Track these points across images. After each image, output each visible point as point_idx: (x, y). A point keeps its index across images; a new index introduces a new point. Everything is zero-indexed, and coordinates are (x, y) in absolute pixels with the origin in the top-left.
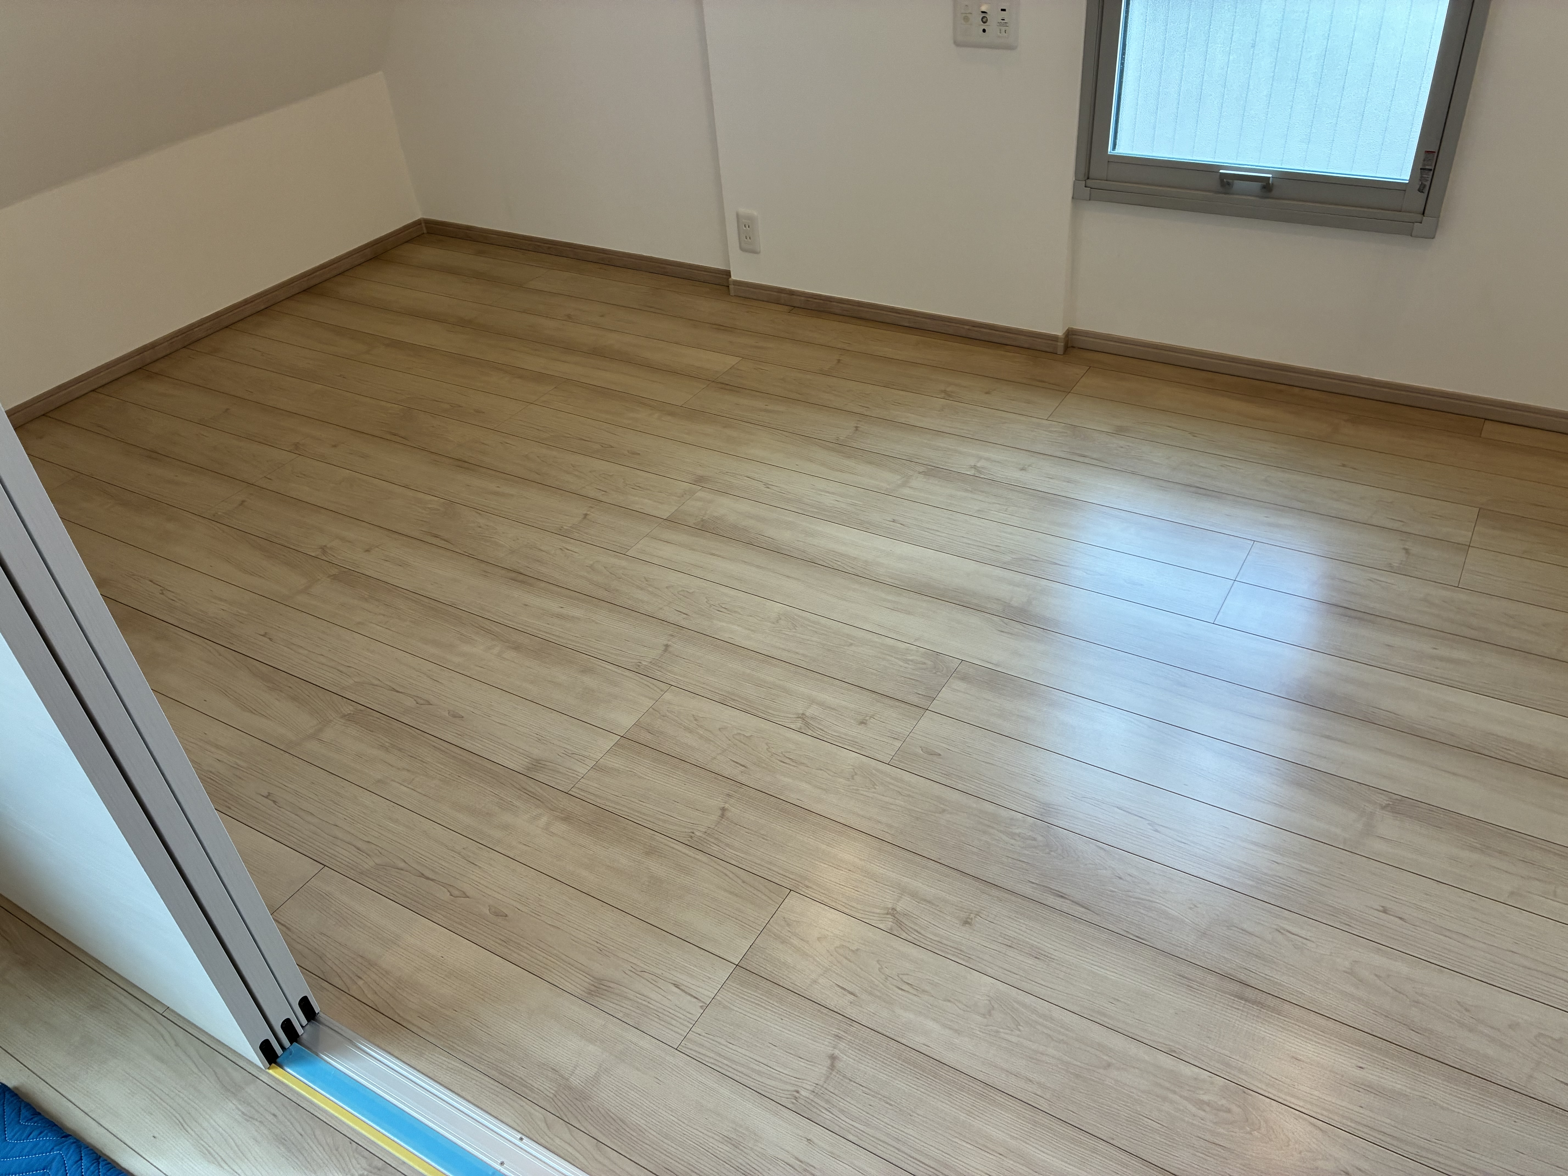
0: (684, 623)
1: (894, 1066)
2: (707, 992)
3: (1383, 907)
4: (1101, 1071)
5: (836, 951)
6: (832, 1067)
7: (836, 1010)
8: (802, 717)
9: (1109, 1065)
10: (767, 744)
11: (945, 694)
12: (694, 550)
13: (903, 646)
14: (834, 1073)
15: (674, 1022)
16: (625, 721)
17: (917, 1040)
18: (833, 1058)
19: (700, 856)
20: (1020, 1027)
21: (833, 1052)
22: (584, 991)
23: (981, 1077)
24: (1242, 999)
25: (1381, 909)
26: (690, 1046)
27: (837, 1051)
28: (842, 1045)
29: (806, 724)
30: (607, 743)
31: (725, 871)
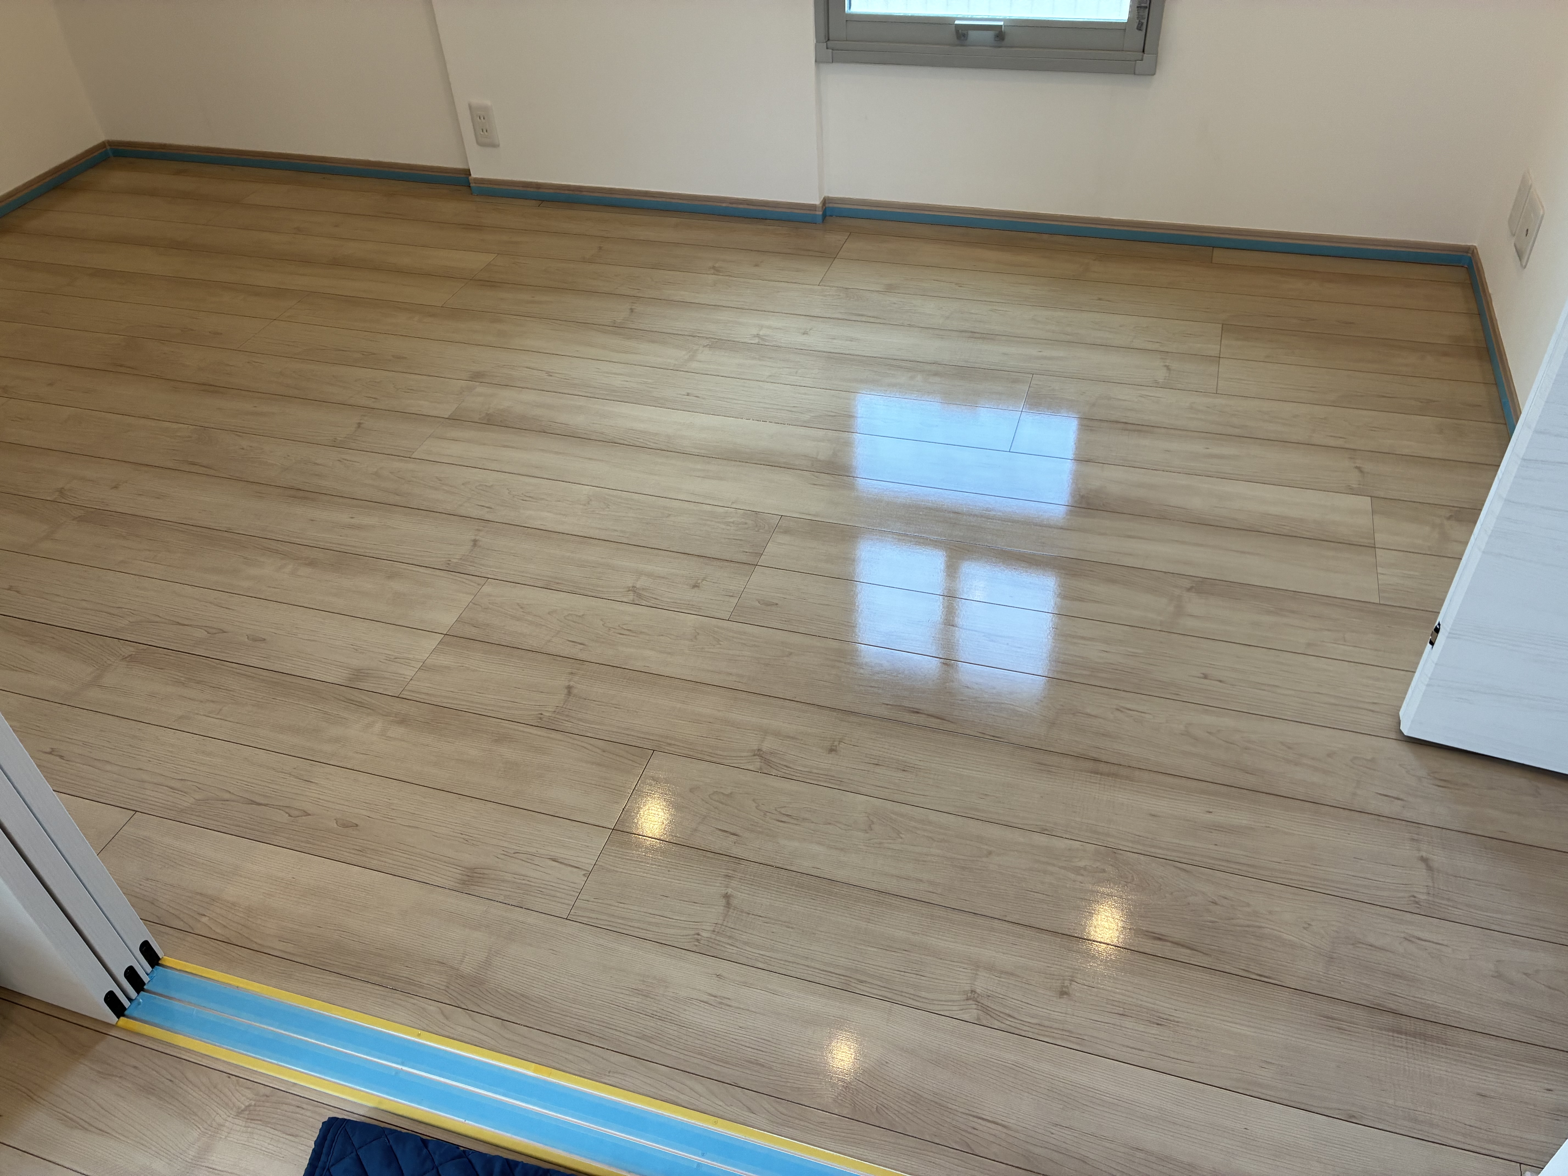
0: (488, 517)
1: (789, 892)
2: (587, 862)
3: (1203, 674)
4: (984, 859)
5: (710, 798)
6: (728, 905)
7: (721, 852)
8: (633, 589)
9: (990, 853)
10: (602, 620)
11: (771, 547)
12: (484, 444)
13: (722, 510)
14: (731, 910)
15: (558, 894)
16: (447, 619)
17: (806, 865)
18: (727, 896)
19: (553, 735)
20: (901, 835)
21: (726, 891)
22: (458, 883)
23: (874, 886)
24: (1097, 773)
25: (1202, 675)
26: (580, 913)
27: (730, 890)
28: (734, 883)
29: (637, 596)
30: (432, 642)
31: (583, 745)
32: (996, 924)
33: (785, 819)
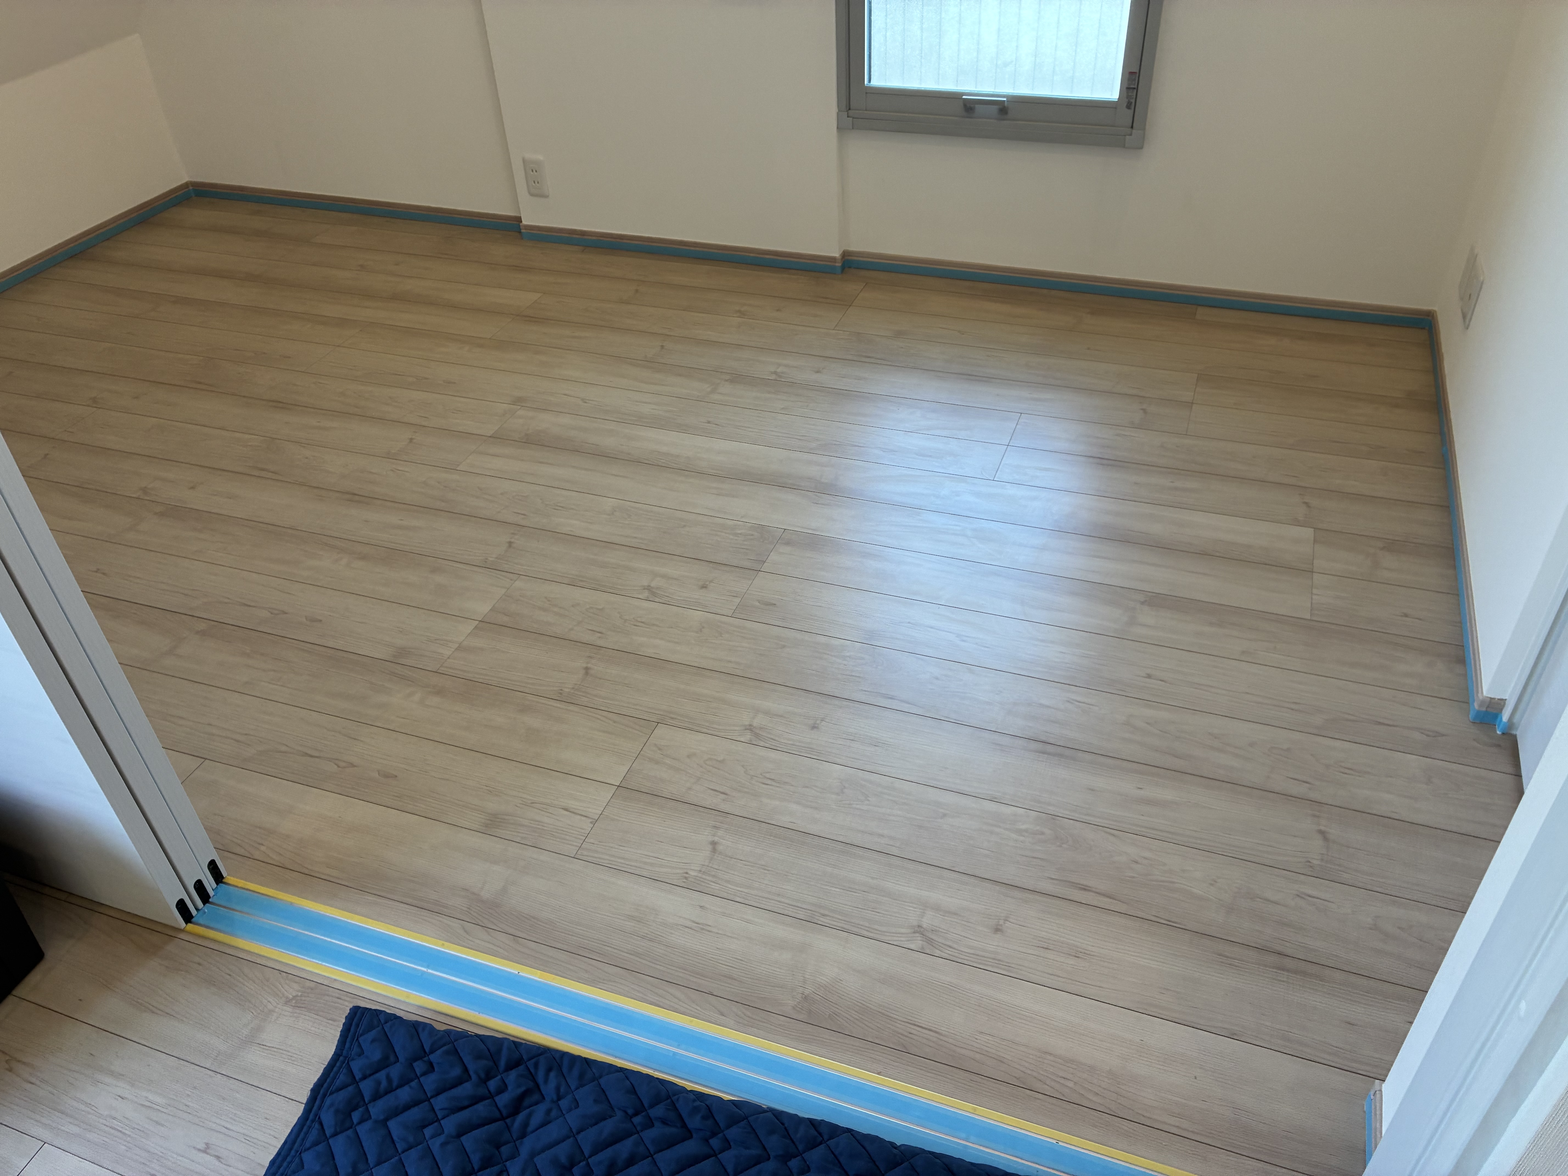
0: (522, 522)
1: (767, 842)
2: (595, 811)
4: (939, 820)
5: (706, 764)
6: (714, 850)
7: (711, 807)
8: (648, 588)
9: (945, 816)
10: (619, 613)
11: (773, 557)
12: (523, 460)
13: (731, 523)
14: (716, 855)
15: (567, 837)
16: (482, 608)
17: (786, 820)
18: (714, 844)
19: (572, 707)
20: (869, 798)
21: (713, 839)
22: (481, 826)
23: (842, 839)
26: (586, 853)
27: (717, 838)
28: (720, 833)
29: (652, 593)
30: (468, 627)
31: (597, 716)
32: (946, 873)
33: (769, 782)
